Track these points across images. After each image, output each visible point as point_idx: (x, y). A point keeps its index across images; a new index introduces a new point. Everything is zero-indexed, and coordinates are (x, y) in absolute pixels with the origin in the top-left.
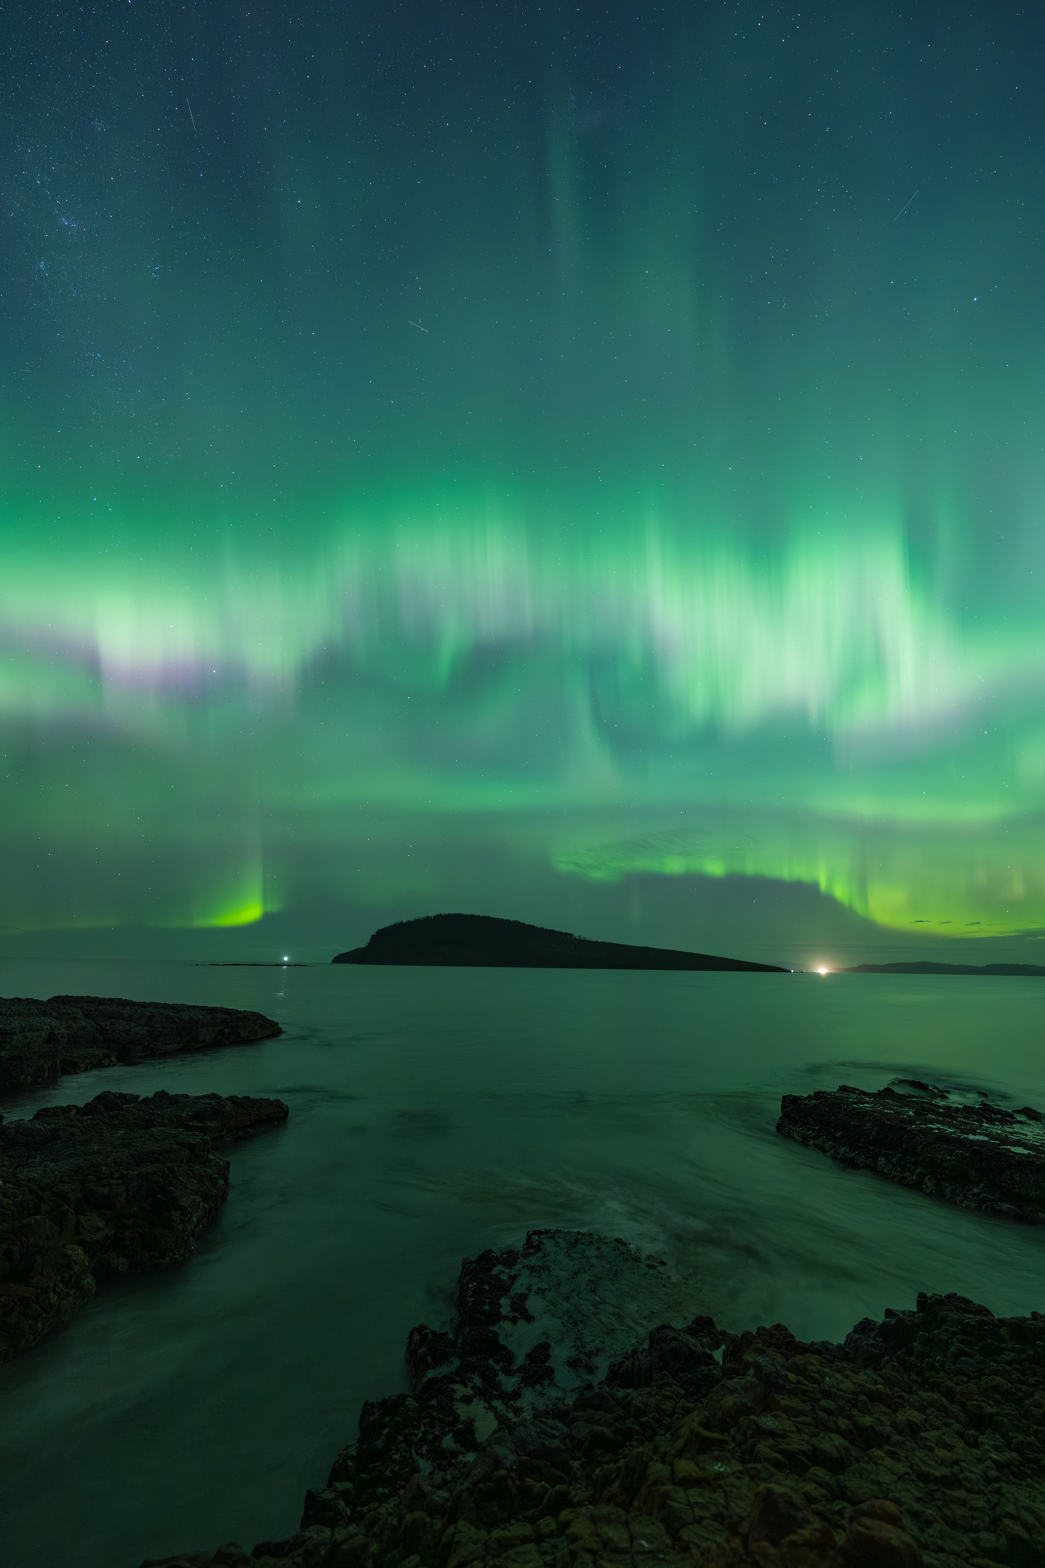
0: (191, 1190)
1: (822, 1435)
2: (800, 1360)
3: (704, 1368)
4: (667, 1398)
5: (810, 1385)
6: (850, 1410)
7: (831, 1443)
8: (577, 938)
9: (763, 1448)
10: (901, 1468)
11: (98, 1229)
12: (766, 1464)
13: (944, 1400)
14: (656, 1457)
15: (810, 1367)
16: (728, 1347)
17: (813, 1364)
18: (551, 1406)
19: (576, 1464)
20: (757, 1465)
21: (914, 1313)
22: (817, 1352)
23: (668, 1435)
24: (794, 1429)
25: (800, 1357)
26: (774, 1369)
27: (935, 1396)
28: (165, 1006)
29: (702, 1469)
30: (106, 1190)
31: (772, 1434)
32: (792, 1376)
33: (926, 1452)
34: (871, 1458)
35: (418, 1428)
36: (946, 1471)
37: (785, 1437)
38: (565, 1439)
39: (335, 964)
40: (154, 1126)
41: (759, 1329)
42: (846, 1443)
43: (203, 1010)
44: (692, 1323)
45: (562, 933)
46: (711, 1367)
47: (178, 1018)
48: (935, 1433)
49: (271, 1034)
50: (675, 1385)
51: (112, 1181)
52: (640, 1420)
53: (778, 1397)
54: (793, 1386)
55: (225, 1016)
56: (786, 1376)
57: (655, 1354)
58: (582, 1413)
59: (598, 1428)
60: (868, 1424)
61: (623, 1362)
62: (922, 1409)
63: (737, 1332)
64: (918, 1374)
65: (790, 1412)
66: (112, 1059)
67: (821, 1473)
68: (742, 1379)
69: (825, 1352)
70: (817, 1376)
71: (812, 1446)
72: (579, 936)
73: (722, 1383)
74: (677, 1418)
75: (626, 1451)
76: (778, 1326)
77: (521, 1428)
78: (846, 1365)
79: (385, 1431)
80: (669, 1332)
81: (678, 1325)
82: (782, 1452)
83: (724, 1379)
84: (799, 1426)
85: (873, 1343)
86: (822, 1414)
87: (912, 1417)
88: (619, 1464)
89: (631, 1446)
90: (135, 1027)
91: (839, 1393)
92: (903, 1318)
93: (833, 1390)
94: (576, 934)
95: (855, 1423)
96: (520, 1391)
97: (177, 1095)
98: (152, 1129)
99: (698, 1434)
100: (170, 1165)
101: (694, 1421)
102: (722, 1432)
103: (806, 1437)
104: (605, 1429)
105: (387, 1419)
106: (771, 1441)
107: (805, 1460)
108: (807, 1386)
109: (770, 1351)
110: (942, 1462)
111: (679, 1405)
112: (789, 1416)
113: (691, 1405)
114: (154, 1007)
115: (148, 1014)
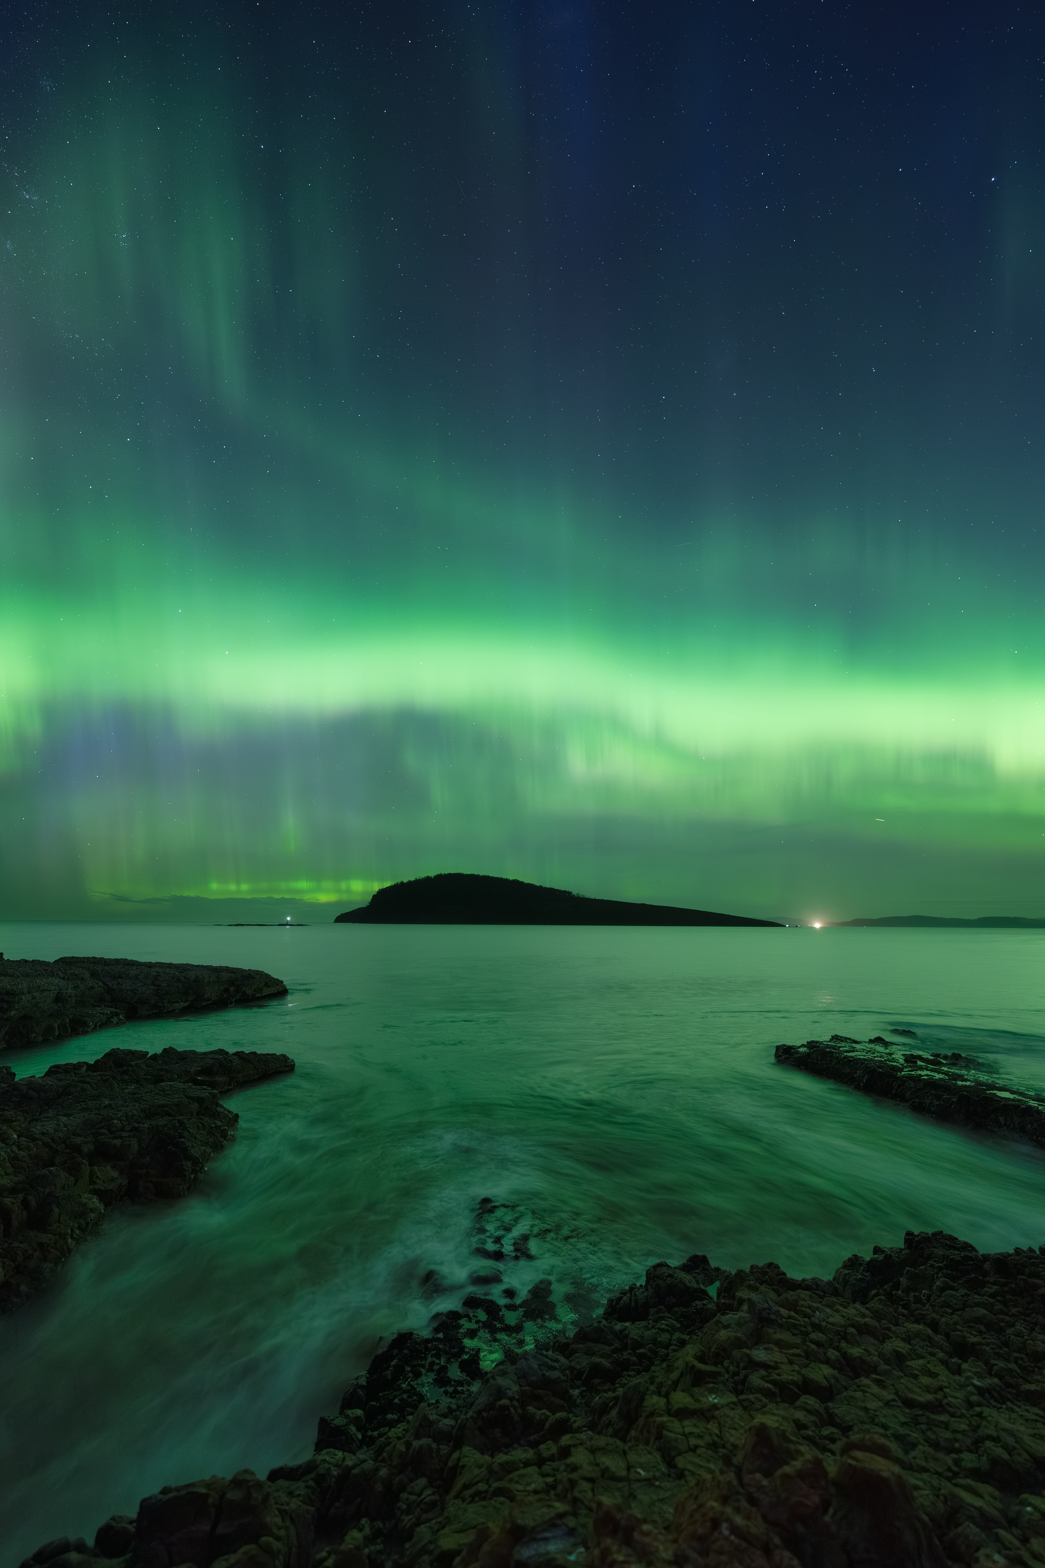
0: (201, 1141)
1: (811, 1365)
2: (792, 1295)
3: (698, 1302)
4: (663, 1330)
5: (801, 1319)
6: (839, 1342)
7: (821, 1373)
8: (576, 895)
9: (756, 1379)
10: (888, 1395)
11: (112, 1180)
12: (759, 1396)
13: (929, 1331)
14: (652, 1388)
15: (802, 1302)
16: (722, 1285)
17: (804, 1300)
18: (552, 1338)
19: (576, 1392)
20: (751, 1397)
21: (901, 1250)
22: (808, 1288)
23: (664, 1365)
24: (786, 1360)
25: (792, 1293)
26: (766, 1305)
27: (921, 1327)
28: (170, 966)
29: (697, 1400)
30: (118, 1142)
31: (764, 1366)
32: (784, 1312)
33: (912, 1380)
34: (858, 1386)
35: (425, 1358)
36: (930, 1397)
37: (776, 1369)
38: (565, 1370)
39: (337, 923)
40: (163, 1081)
41: (752, 1267)
42: (836, 1372)
43: (208, 969)
44: (687, 1261)
45: (561, 891)
46: (705, 1302)
47: (185, 978)
48: (921, 1362)
49: (276, 991)
50: (671, 1318)
51: (124, 1134)
52: (637, 1351)
53: (771, 1331)
54: (784, 1320)
55: (230, 975)
56: (778, 1311)
57: (651, 1290)
58: (582, 1346)
59: (596, 1359)
60: (858, 1355)
61: (620, 1298)
62: (908, 1340)
63: (731, 1268)
64: (905, 1307)
65: (781, 1345)
66: (121, 1017)
67: (811, 1401)
68: (736, 1314)
69: (815, 1287)
70: (808, 1311)
71: (803, 1376)
72: (578, 894)
73: (717, 1318)
74: (673, 1350)
75: (624, 1381)
76: (770, 1265)
77: (523, 1360)
78: (835, 1300)
79: (394, 1363)
80: (664, 1269)
81: (674, 1263)
82: (774, 1382)
83: (719, 1315)
84: (790, 1357)
85: (860, 1278)
86: (813, 1346)
87: (898, 1347)
88: (617, 1393)
89: (629, 1376)
90: (142, 986)
91: (829, 1326)
92: (890, 1255)
93: (824, 1324)
94: (575, 892)
95: (844, 1355)
96: (522, 1325)
97: (185, 1051)
98: (161, 1084)
99: (693, 1366)
100: (180, 1118)
101: (688, 1354)
102: (716, 1364)
103: (797, 1368)
104: (603, 1361)
105: (395, 1352)
106: (763, 1372)
107: (795, 1389)
108: (798, 1320)
109: (763, 1288)
110: (928, 1389)
111: (674, 1337)
112: (780, 1349)
113: (687, 1337)
114: (159, 967)
115: (155, 973)
